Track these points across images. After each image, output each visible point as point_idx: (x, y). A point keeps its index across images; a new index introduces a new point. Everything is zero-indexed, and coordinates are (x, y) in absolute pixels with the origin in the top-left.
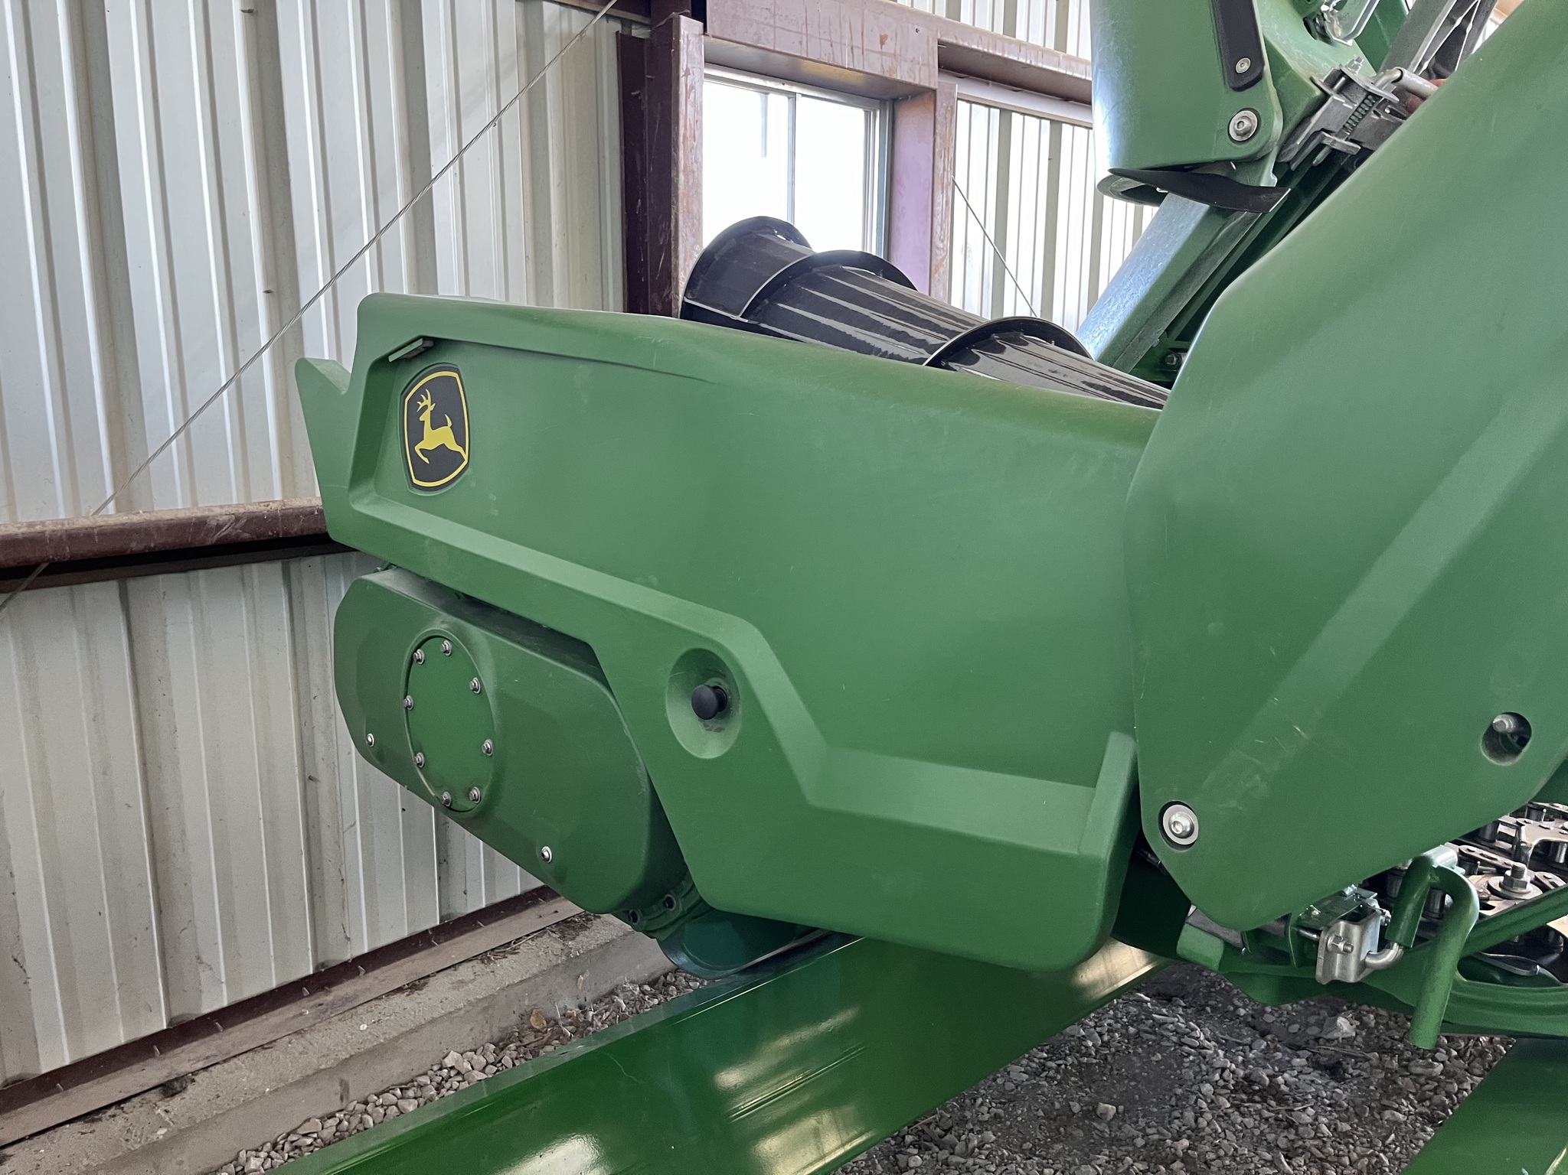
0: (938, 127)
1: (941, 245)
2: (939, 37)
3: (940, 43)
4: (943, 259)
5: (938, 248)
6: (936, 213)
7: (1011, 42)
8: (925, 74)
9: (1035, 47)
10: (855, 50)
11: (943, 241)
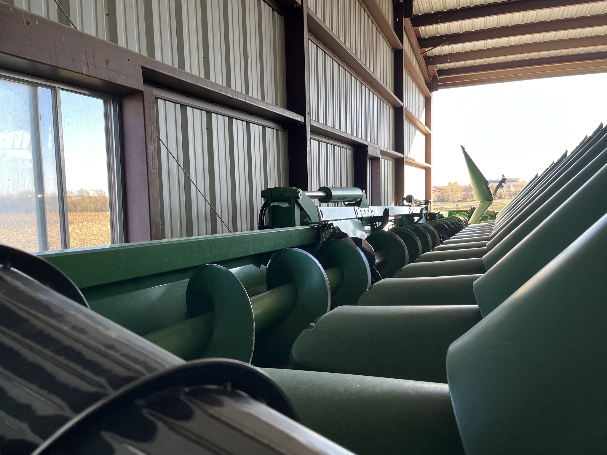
0: (146, 110)
1: (153, 171)
2: (142, 65)
3: (143, 68)
4: (155, 178)
5: (151, 173)
6: (149, 154)
7: (182, 72)
8: (137, 83)
9: (194, 76)
10: (89, 65)
11: (154, 169)
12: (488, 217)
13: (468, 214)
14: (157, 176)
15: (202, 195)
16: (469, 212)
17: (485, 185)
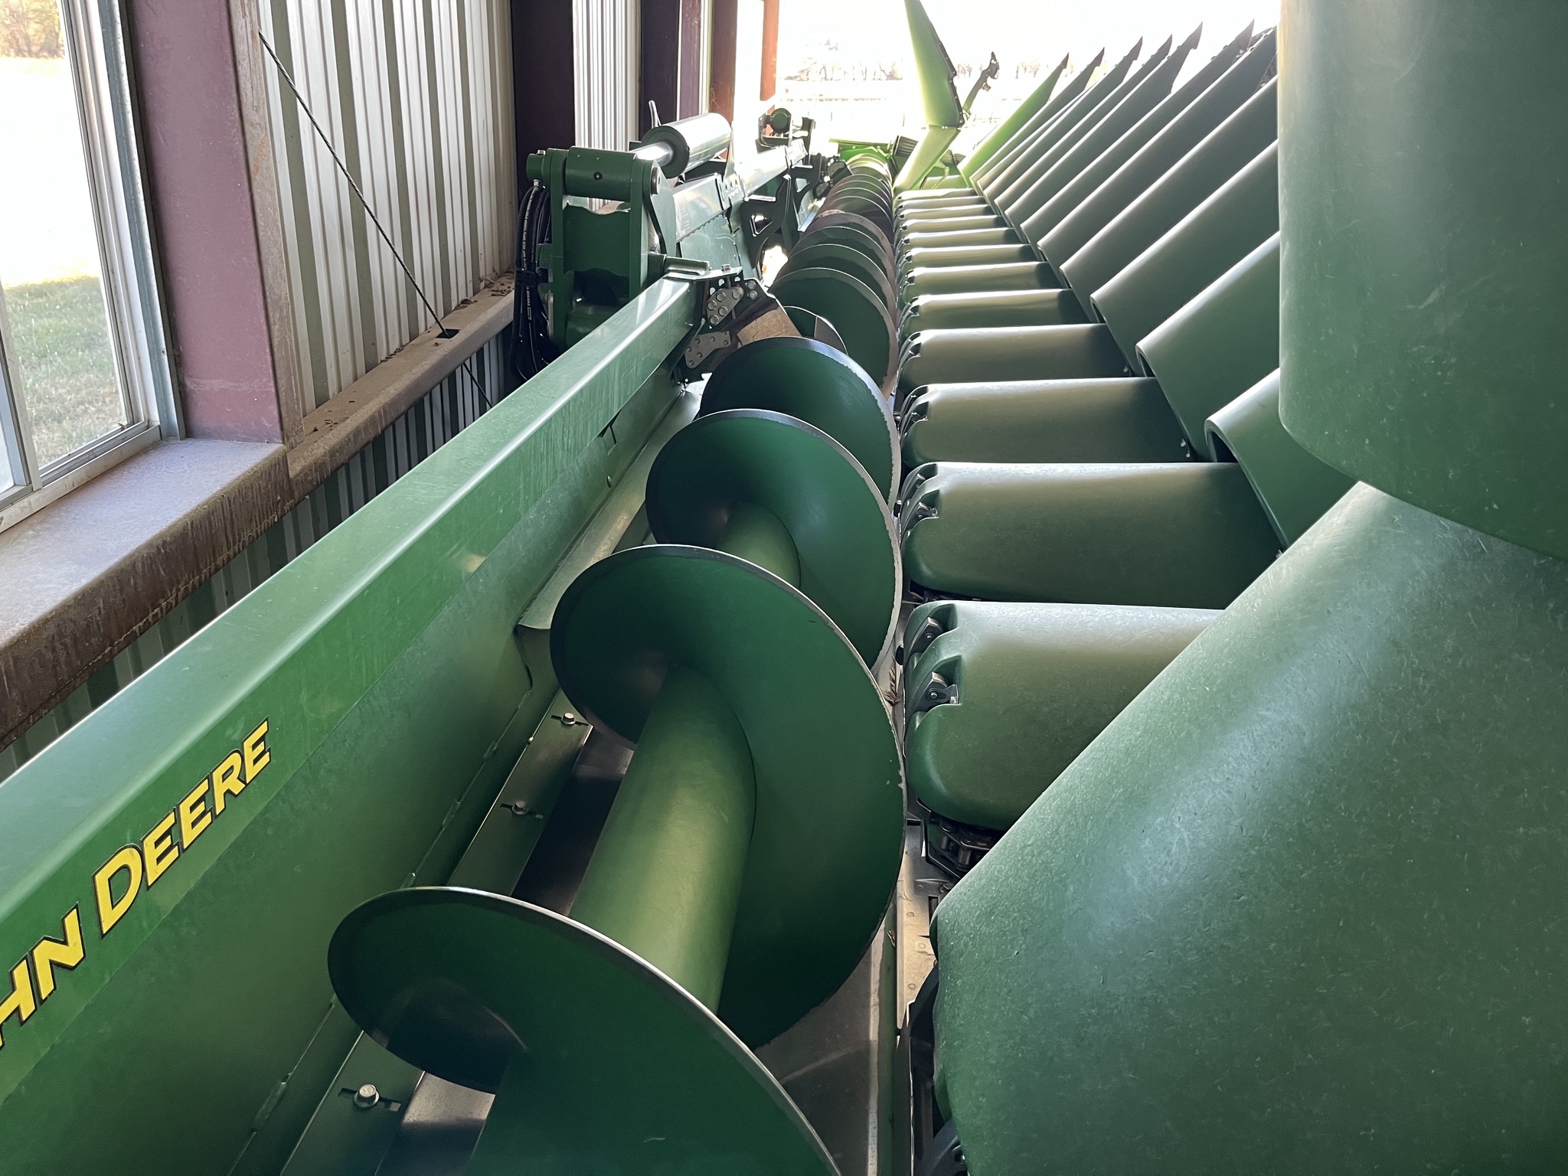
1: (255, 118)
5: (252, 125)
12: (943, 169)
13: (885, 155)
14: (266, 135)
15: (326, 141)
16: (888, 148)
17: (949, 80)
